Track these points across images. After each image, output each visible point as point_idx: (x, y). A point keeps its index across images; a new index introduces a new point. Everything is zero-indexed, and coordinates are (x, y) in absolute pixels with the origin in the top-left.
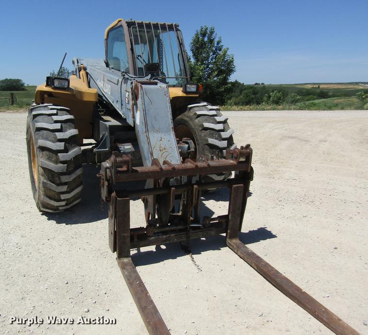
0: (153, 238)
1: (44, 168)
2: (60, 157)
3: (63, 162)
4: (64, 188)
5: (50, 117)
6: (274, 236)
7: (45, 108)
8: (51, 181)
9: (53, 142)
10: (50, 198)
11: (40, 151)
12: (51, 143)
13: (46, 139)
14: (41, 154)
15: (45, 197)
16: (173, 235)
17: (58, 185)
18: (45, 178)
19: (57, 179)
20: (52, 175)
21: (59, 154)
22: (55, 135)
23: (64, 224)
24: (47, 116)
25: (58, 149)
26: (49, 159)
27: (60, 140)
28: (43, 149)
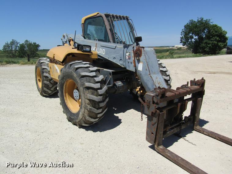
0: (169, 132)
1: (89, 100)
2: (99, 92)
3: (100, 95)
4: (100, 111)
5: (87, 69)
6: (207, 122)
7: (80, 63)
8: (94, 107)
9: (94, 84)
10: (91, 117)
11: (86, 89)
12: (93, 84)
13: (89, 82)
14: (87, 91)
15: (89, 118)
16: (175, 129)
17: (98, 109)
18: (90, 106)
19: (97, 105)
20: (95, 103)
21: (98, 90)
22: (94, 79)
23: (99, 132)
24: (85, 68)
25: (98, 87)
26: (93, 94)
27: (98, 82)
28: (88, 88)
